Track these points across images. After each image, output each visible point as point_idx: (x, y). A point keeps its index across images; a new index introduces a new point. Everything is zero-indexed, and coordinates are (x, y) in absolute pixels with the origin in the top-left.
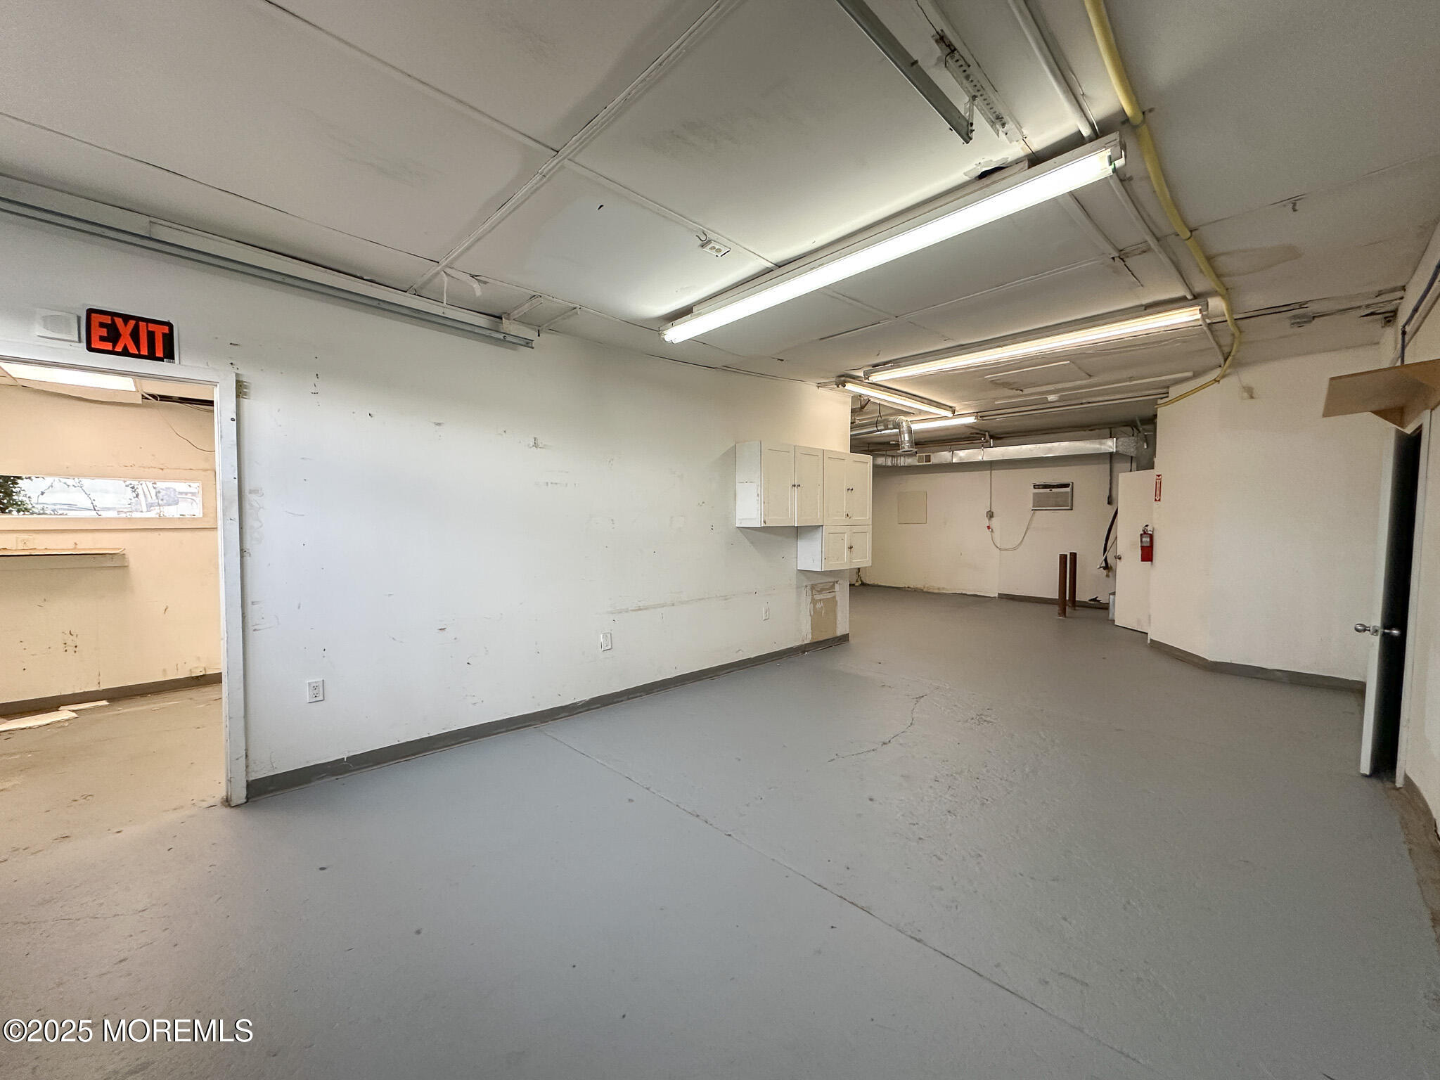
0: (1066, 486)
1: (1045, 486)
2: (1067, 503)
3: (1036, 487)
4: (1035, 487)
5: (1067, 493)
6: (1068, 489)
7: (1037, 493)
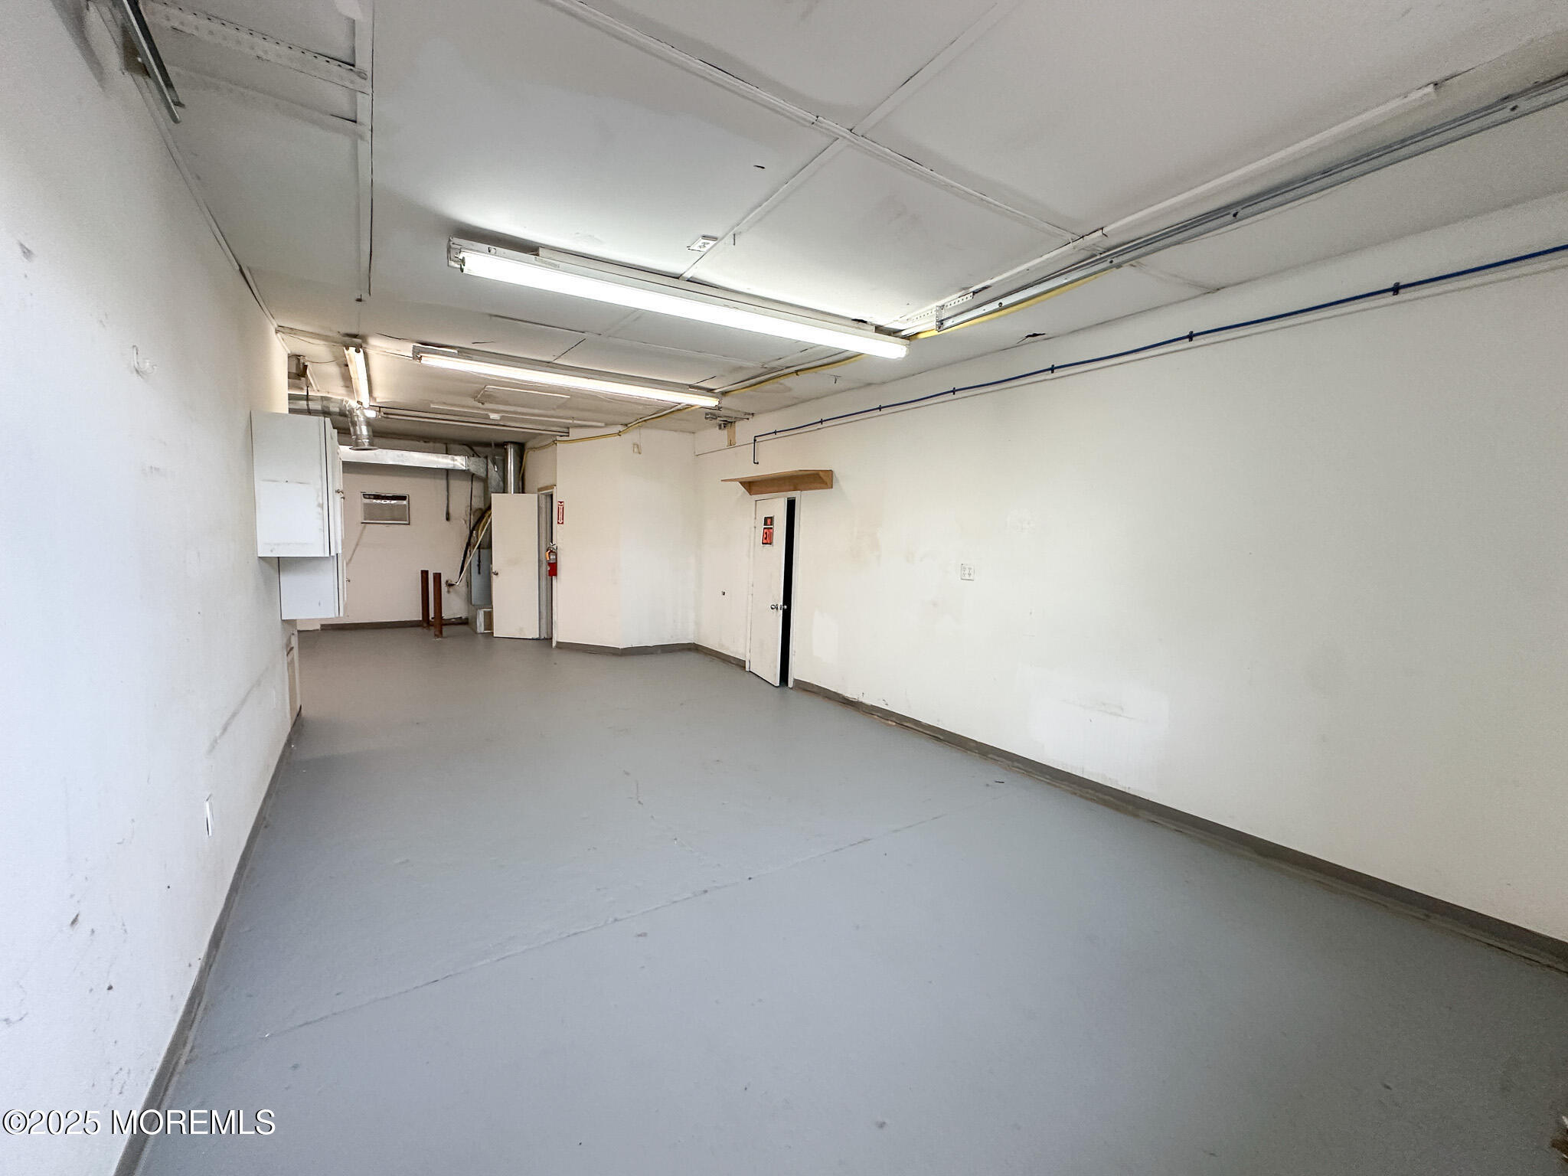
0: (403, 498)
1: (377, 497)
2: (402, 517)
3: (367, 496)
4: (365, 496)
5: (405, 505)
6: (405, 502)
7: (367, 504)
